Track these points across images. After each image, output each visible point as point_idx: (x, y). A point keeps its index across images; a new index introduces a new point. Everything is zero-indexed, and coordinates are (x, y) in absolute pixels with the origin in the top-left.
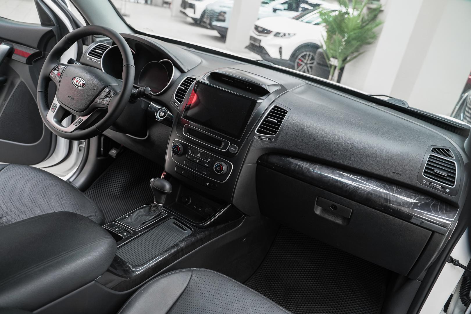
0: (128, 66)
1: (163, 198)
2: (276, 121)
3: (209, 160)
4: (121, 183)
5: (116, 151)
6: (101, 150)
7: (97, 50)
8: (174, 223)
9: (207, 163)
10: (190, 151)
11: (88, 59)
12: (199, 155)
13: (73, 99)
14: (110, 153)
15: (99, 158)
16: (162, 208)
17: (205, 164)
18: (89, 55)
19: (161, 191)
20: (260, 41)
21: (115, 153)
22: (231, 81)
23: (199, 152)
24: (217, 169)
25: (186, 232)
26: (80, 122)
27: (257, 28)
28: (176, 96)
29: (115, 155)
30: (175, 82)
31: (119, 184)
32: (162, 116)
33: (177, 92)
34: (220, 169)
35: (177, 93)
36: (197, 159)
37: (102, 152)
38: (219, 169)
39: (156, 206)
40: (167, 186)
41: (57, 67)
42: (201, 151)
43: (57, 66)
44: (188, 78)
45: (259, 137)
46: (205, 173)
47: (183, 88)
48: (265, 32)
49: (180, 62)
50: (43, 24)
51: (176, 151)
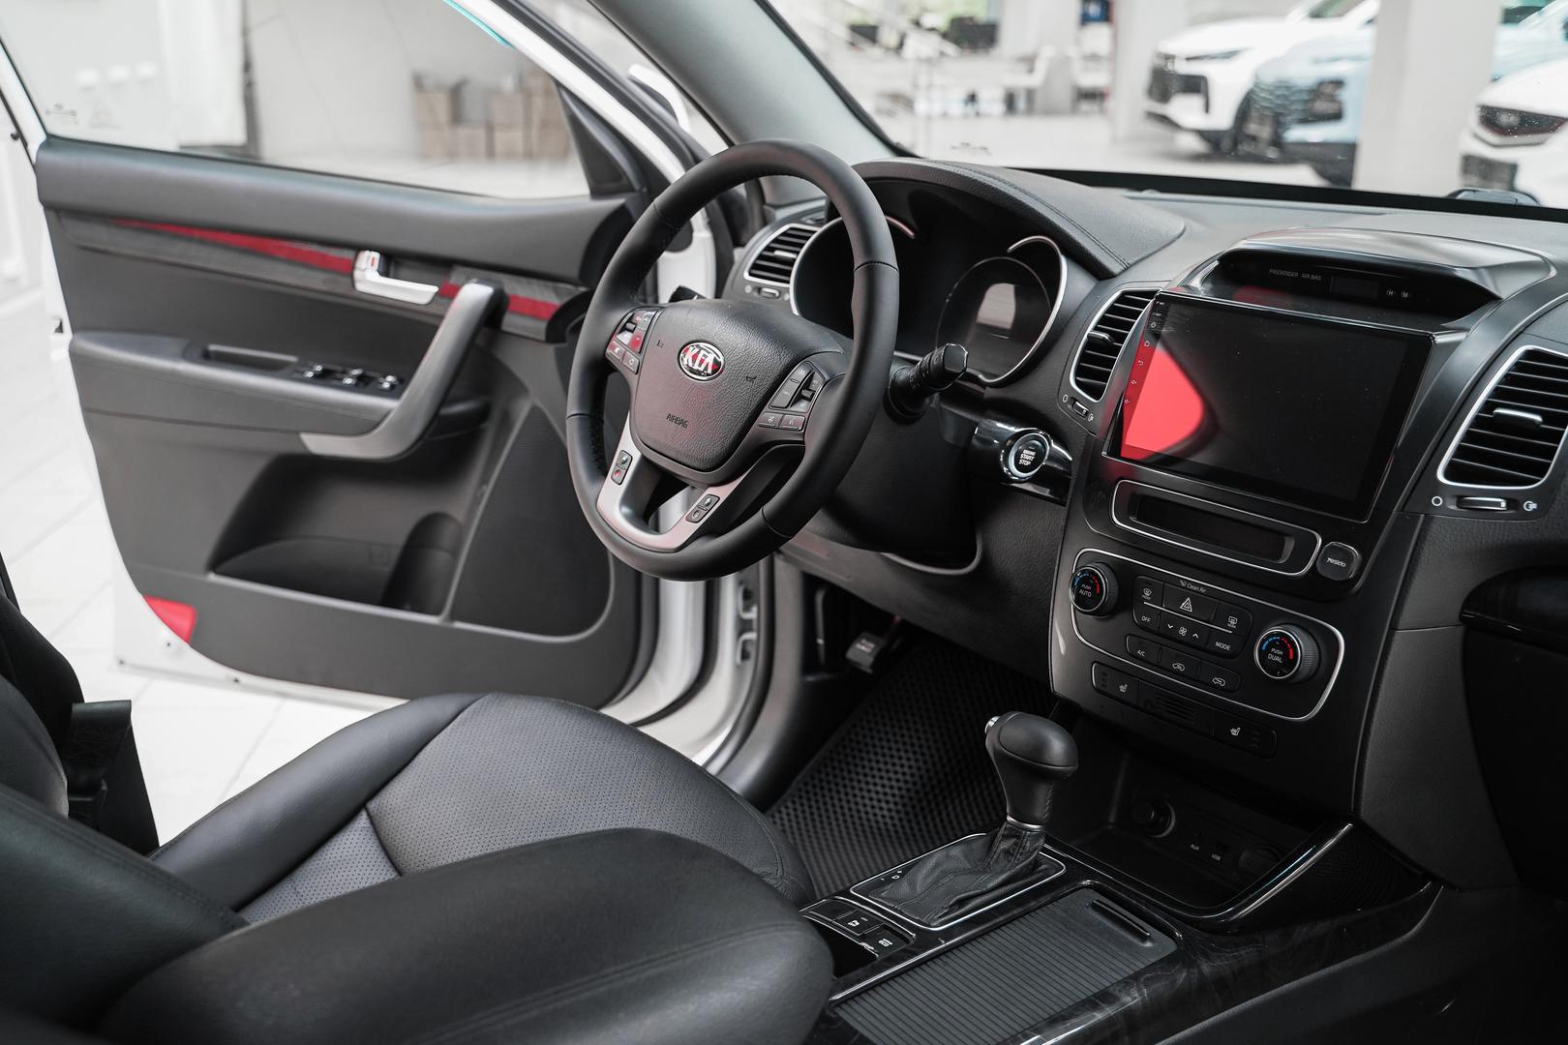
0: (872, 269)
1: (1043, 798)
2: (1538, 418)
3: (1233, 622)
4: (900, 776)
5: (872, 645)
6: (816, 645)
7: (778, 253)
8: (1094, 907)
9: (1223, 637)
10: (1147, 593)
11: (748, 289)
12: (1187, 605)
13: (683, 423)
14: (851, 654)
15: (810, 679)
16: (1042, 841)
17: (1218, 644)
18: (751, 274)
19: (1030, 767)
20: (1513, 168)
21: (870, 654)
22: (1313, 277)
23: (1185, 593)
24: (1270, 657)
25: (1148, 944)
26: (709, 508)
27: (1491, 118)
28: (1077, 374)
29: (871, 660)
30: (1072, 317)
31: (894, 783)
32: (1028, 463)
33: (1084, 357)
34: (1285, 657)
35: (1081, 359)
36: (1179, 623)
37: (822, 652)
38: (1278, 659)
39: (1015, 833)
40: (1057, 746)
41: (630, 320)
42: (1195, 588)
43: (630, 315)
44: (1124, 293)
45: (1460, 499)
46: (1218, 681)
47: (1105, 336)
48: (1535, 125)
49: (1088, 235)
50: (597, 192)
51: (1090, 595)
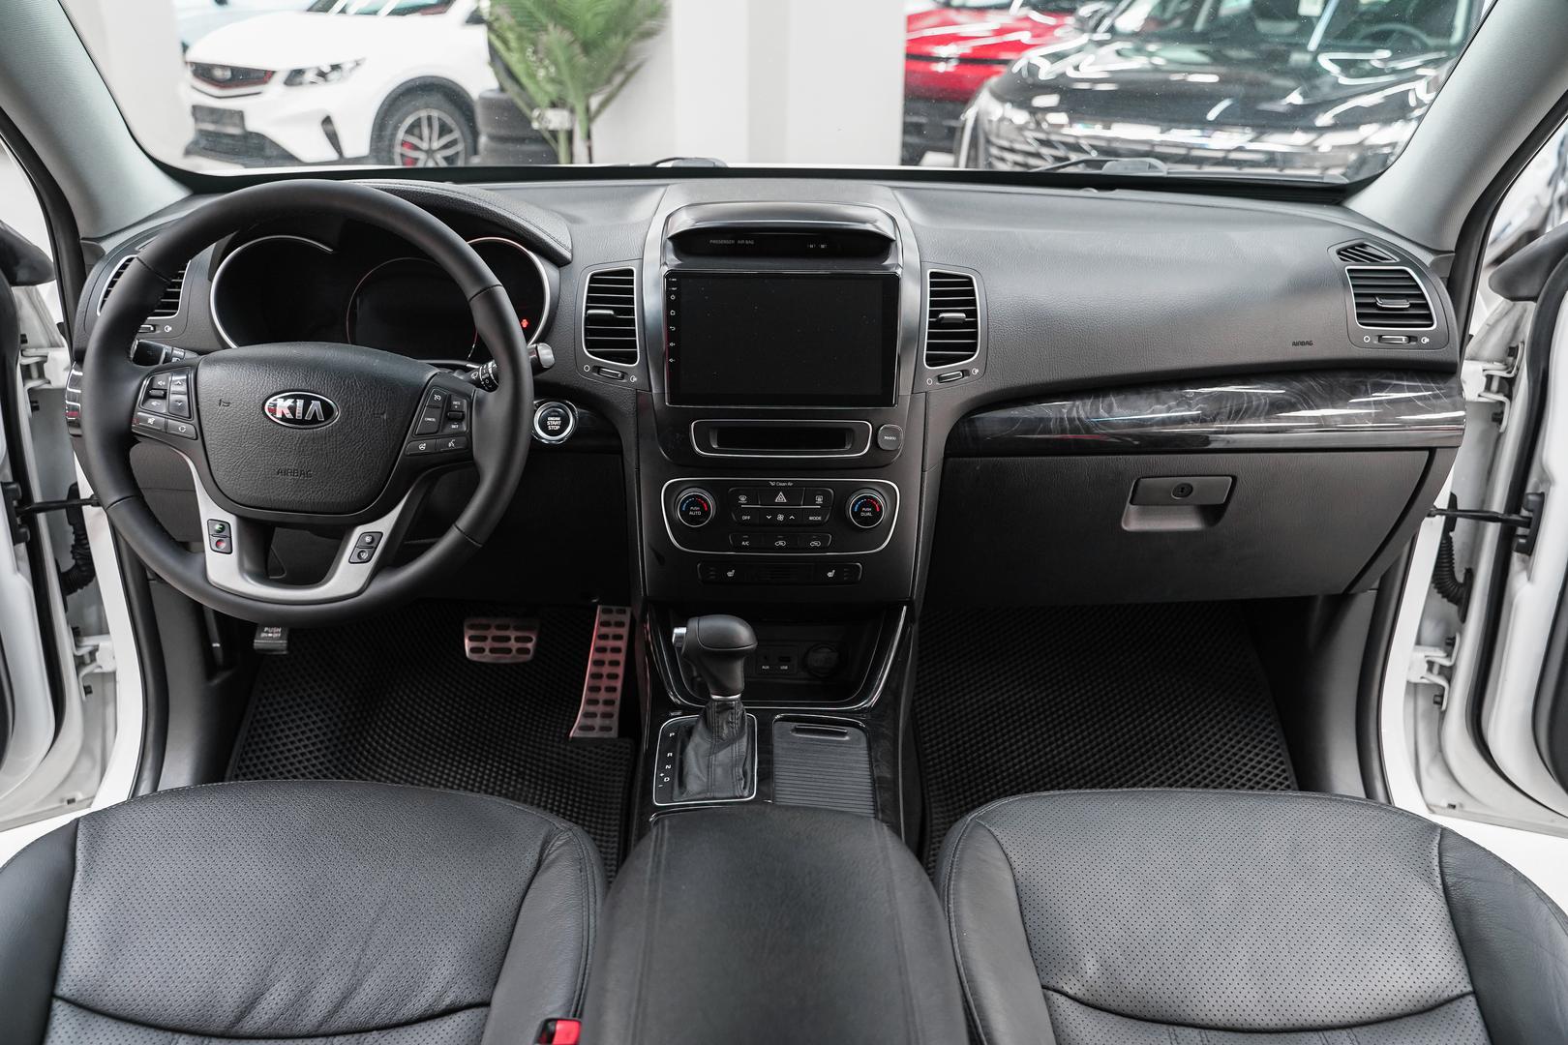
1: (738, 671)
2: (958, 315)
3: (819, 500)
6: (211, 649)
8: (797, 730)
9: (815, 512)
10: (743, 499)
12: (781, 498)
13: (305, 474)
14: (258, 643)
15: (216, 681)
17: (811, 518)
19: (723, 652)
20: (240, 115)
21: (280, 638)
22: (748, 242)
23: (776, 490)
24: (863, 514)
25: (847, 738)
26: (373, 545)
27: (203, 72)
28: (587, 348)
29: (284, 642)
30: (558, 302)
32: (557, 428)
33: (588, 332)
34: (874, 511)
35: (586, 335)
36: (775, 512)
37: (219, 656)
38: (869, 514)
39: (725, 707)
40: (743, 633)
42: (784, 484)
44: (592, 275)
45: (940, 379)
46: (815, 544)
47: (611, 312)
51: (699, 513)
